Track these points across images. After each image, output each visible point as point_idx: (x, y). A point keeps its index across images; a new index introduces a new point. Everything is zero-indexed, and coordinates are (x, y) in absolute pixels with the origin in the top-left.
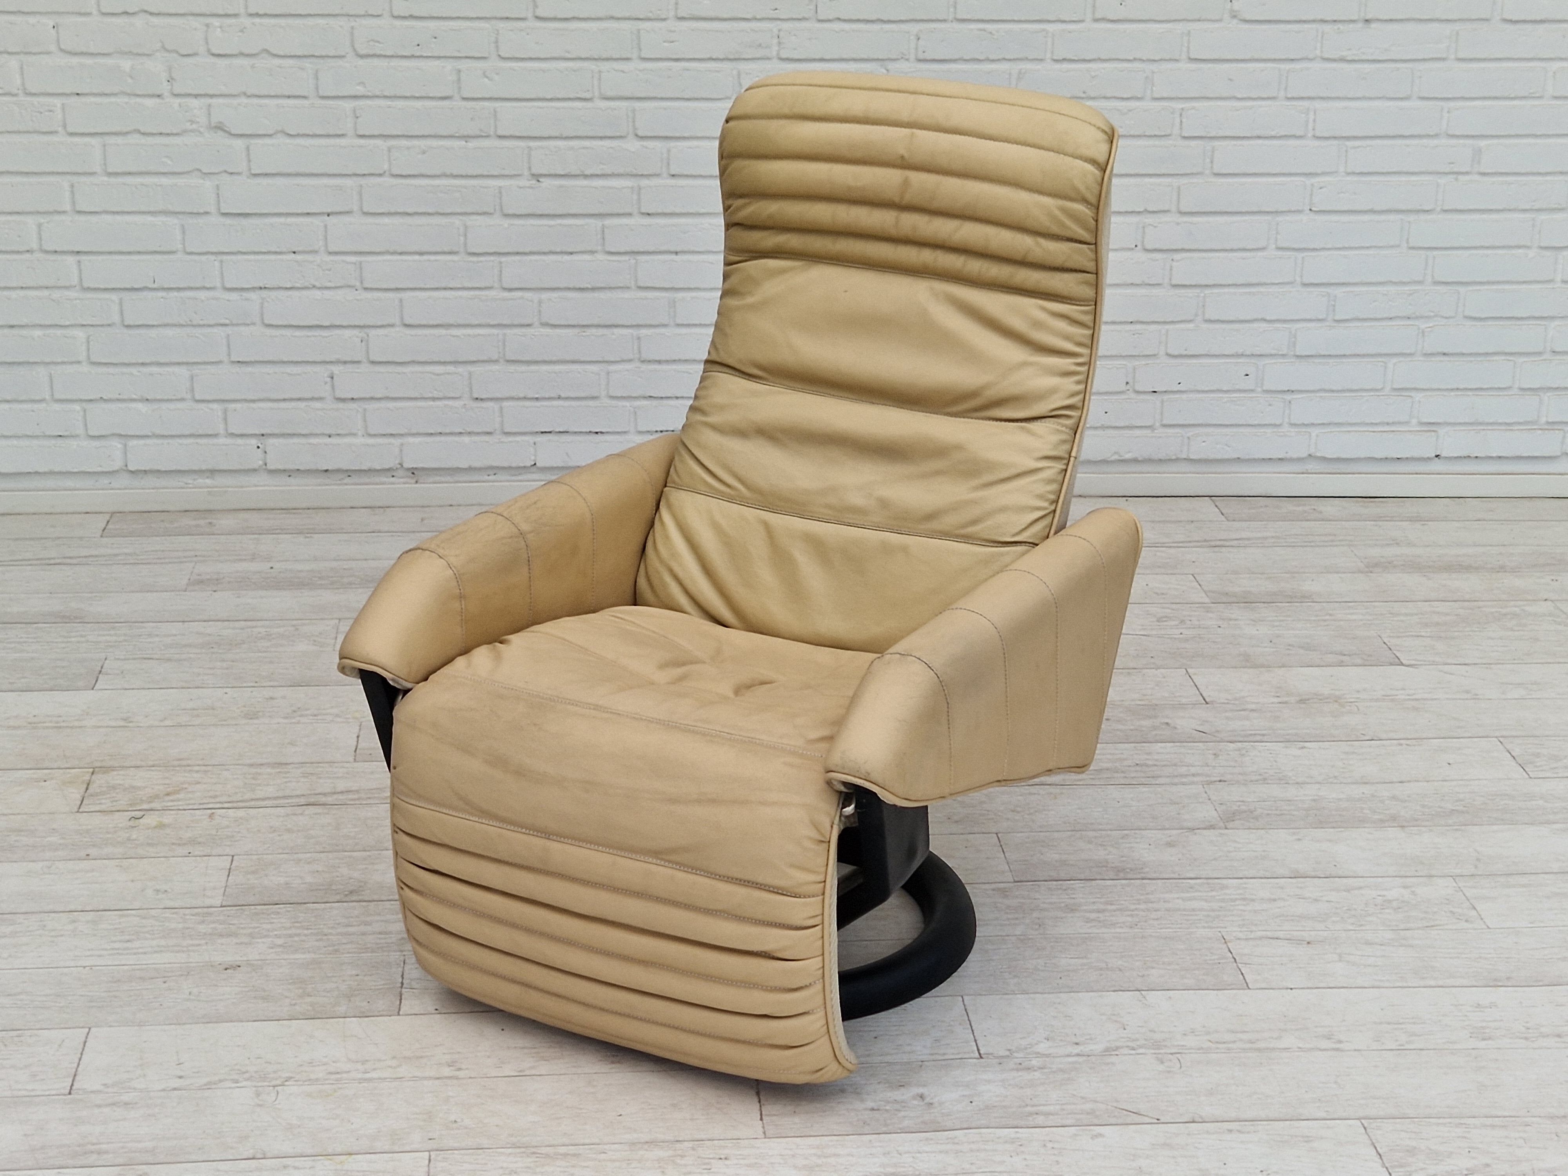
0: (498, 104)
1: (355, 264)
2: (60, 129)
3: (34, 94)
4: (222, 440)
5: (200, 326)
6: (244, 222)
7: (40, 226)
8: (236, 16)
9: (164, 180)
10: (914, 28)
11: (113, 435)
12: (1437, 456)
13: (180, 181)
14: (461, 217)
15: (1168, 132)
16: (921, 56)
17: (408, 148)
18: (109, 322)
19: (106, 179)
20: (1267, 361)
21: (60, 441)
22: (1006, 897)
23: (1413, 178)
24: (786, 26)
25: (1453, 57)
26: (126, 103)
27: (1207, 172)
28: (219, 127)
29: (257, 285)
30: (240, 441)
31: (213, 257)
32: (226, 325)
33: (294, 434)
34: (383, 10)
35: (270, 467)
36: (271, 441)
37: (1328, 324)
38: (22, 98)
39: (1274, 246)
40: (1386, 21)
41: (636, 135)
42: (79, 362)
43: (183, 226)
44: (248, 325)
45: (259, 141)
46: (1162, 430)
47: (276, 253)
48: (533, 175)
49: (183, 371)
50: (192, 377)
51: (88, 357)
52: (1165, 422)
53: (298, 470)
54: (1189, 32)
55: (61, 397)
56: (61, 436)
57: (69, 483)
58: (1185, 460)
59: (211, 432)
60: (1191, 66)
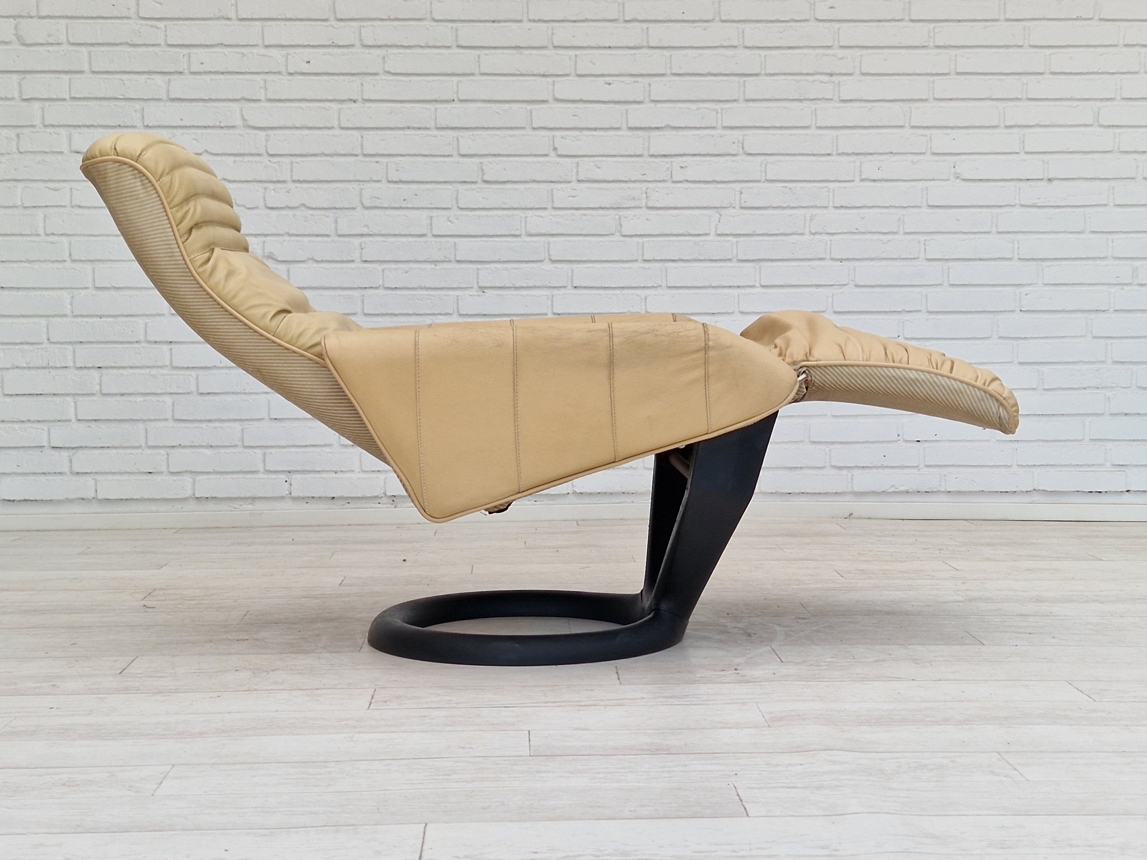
0: (456, 240)
4: (261, 476)
5: (250, 393)
7: (146, 325)
8: (284, 182)
10: (738, 186)
11: (186, 472)
12: (1127, 491)
14: (430, 317)
15: (917, 256)
16: (743, 205)
17: (396, 269)
18: (189, 391)
21: (149, 476)
23: (1091, 288)
24: (650, 185)
25: (1112, 204)
27: (946, 284)
28: (270, 256)
30: (273, 476)
33: (312, 471)
34: (382, 177)
35: (294, 494)
36: (295, 476)
39: (997, 336)
40: (1062, 179)
41: (551, 260)
42: (166, 420)
45: (297, 265)
46: (926, 469)
48: (480, 287)
49: (237, 425)
50: (243, 430)
51: (173, 416)
52: (927, 463)
53: (313, 497)
54: (927, 188)
55: (153, 444)
56: (150, 473)
57: (154, 507)
58: (944, 492)
59: (254, 469)
60: (930, 211)
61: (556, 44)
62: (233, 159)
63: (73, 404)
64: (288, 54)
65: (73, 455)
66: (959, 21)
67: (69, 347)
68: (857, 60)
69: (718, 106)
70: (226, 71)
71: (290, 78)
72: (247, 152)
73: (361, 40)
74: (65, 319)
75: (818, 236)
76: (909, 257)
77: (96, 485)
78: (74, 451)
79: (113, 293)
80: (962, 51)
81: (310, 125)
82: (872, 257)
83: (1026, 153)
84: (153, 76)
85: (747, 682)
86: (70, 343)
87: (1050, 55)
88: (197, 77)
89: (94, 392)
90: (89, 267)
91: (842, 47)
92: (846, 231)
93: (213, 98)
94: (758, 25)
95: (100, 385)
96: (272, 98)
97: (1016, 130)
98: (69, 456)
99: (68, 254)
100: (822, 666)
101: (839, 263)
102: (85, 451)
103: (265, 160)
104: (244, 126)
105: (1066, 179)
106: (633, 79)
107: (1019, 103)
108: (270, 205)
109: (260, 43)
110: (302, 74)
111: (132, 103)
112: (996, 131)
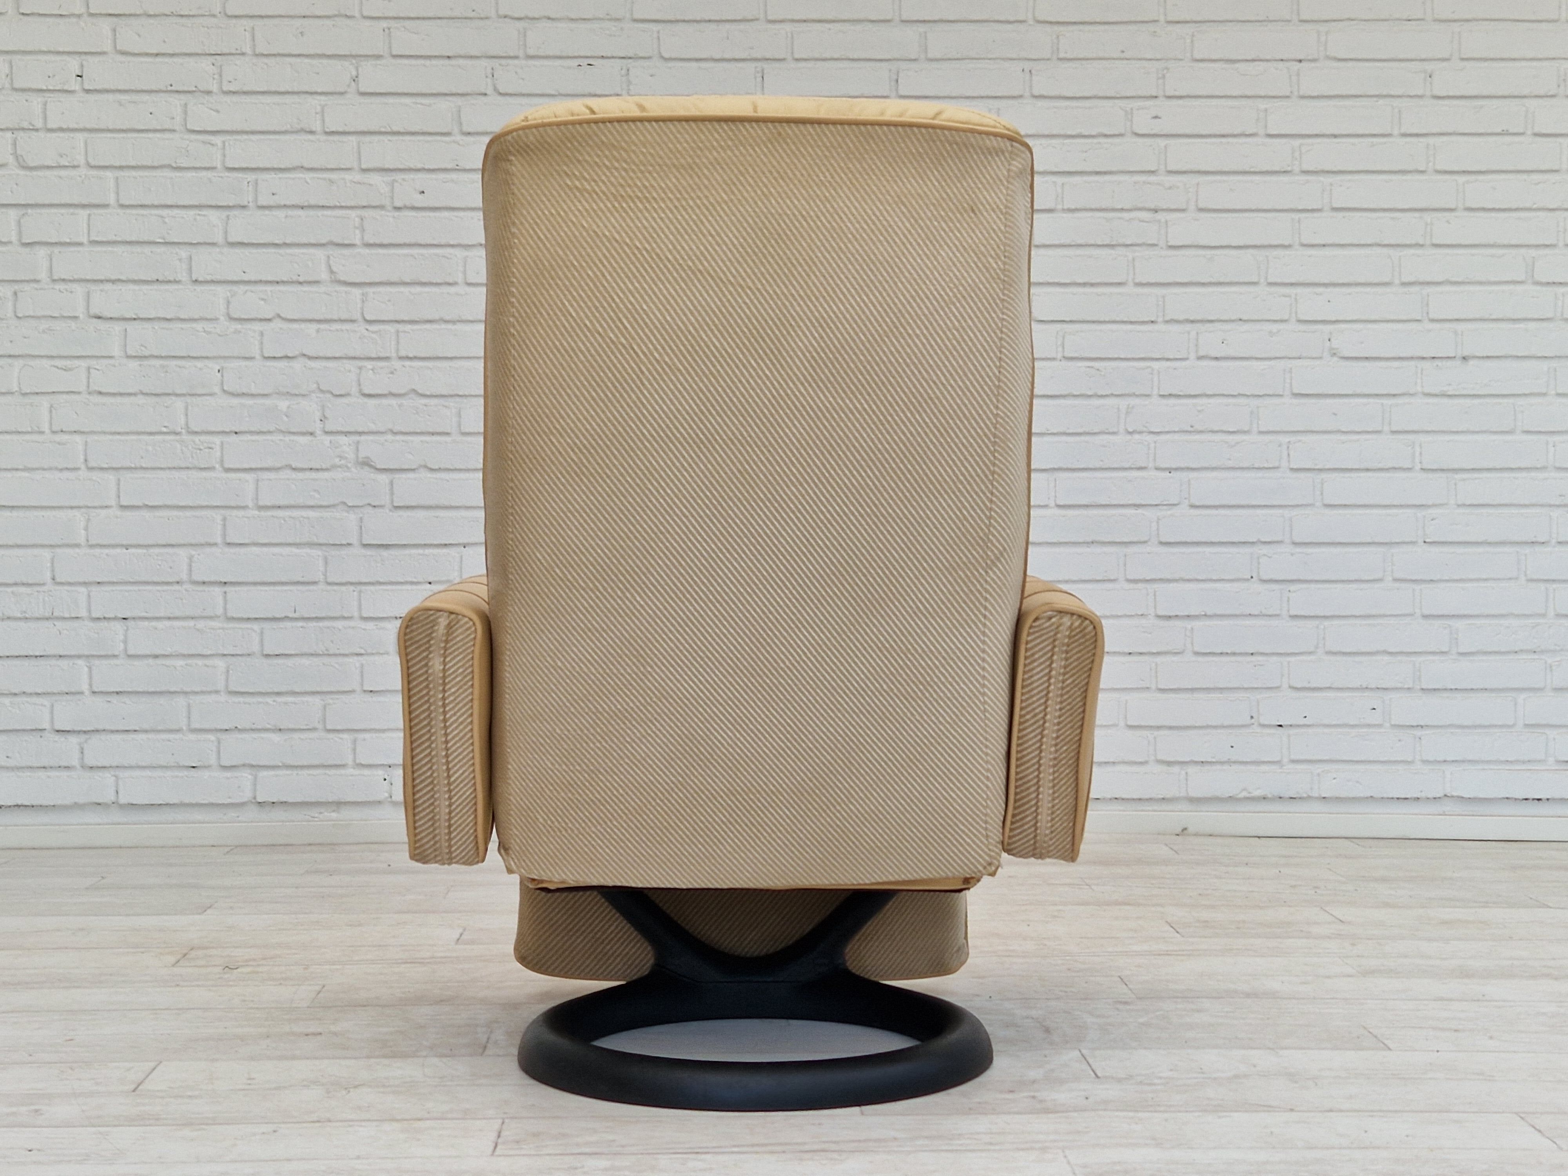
2: (217, 466)
3: (196, 433)
4: (350, 771)
5: (335, 655)
6: (385, 553)
7: (190, 558)
8: (387, 359)
9: (311, 514)
11: (244, 765)
13: (326, 514)
15: (1276, 465)
18: (249, 652)
19: (257, 512)
20: (1394, 695)
21: (193, 772)
22: (1129, 1005)
23: (1523, 511)
25: (1553, 392)
26: (280, 440)
27: (1318, 504)
28: (366, 463)
29: (393, 614)
30: (366, 772)
31: (352, 588)
32: (361, 655)
35: (396, 798)
36: (397, 772)
37: (1451, 657)
38: (185, 437)
39: (1390, 578)
40: (1483, 357)
42: (217, 692)
43: (325, 558)
44: (382, 654)
45: (404, 476)
46: (1291, 766)
47: (412, 583)
49: (317, 700)
50: (325, 707)
51: (227, 686)
52: (1293, 757)
54: (1291, 369)
55: (198, 726)
56: (194, 767)
57: (198, 815)
58: (1316, 798)
59: (339, 763)
60: (1295, 401)
62: (314, 326)
63: (86, 669)
64: (394, 181)
65: (86, 742)
66: (1335, 136)
67: (83, 589)
68: (1191, 190)
70: (306, 204)
71: (396, 214)
72: (335, 317)
74: (77, 550)
75: (1137, 436)
76: (1266, 465)
77: (117, 786)
78: (87, 736)
79: (146, 514)
80: (1339, 177)
81: (424, 280)
82: (1215, 465)
83: (1432, 320)
84: (204, 212)
85: (1047, 1111)
86: (85, 584)
87: (1464, 184)
88: (267, 212)
89: (116, 653)
90: (111, 477)
91: (1170, 172)
92: (1176, 430)
93: (288, 242)
94: (1054, 141)
95: (125, 642)
96: (371, 242)
97: (1415, 289)
98: (80, 744)
99: (82, 458)
100: (1154, 1084)
101: (1166, 474)
102: (103, 737)
103: (361, 327)
104: (332, 282)
105: (1488, 357)
107: (1419, 251)
108: (366, 392)
109: (355, 165)
110: (413, 208)
111: (176, 249)
112: (1388, 289)
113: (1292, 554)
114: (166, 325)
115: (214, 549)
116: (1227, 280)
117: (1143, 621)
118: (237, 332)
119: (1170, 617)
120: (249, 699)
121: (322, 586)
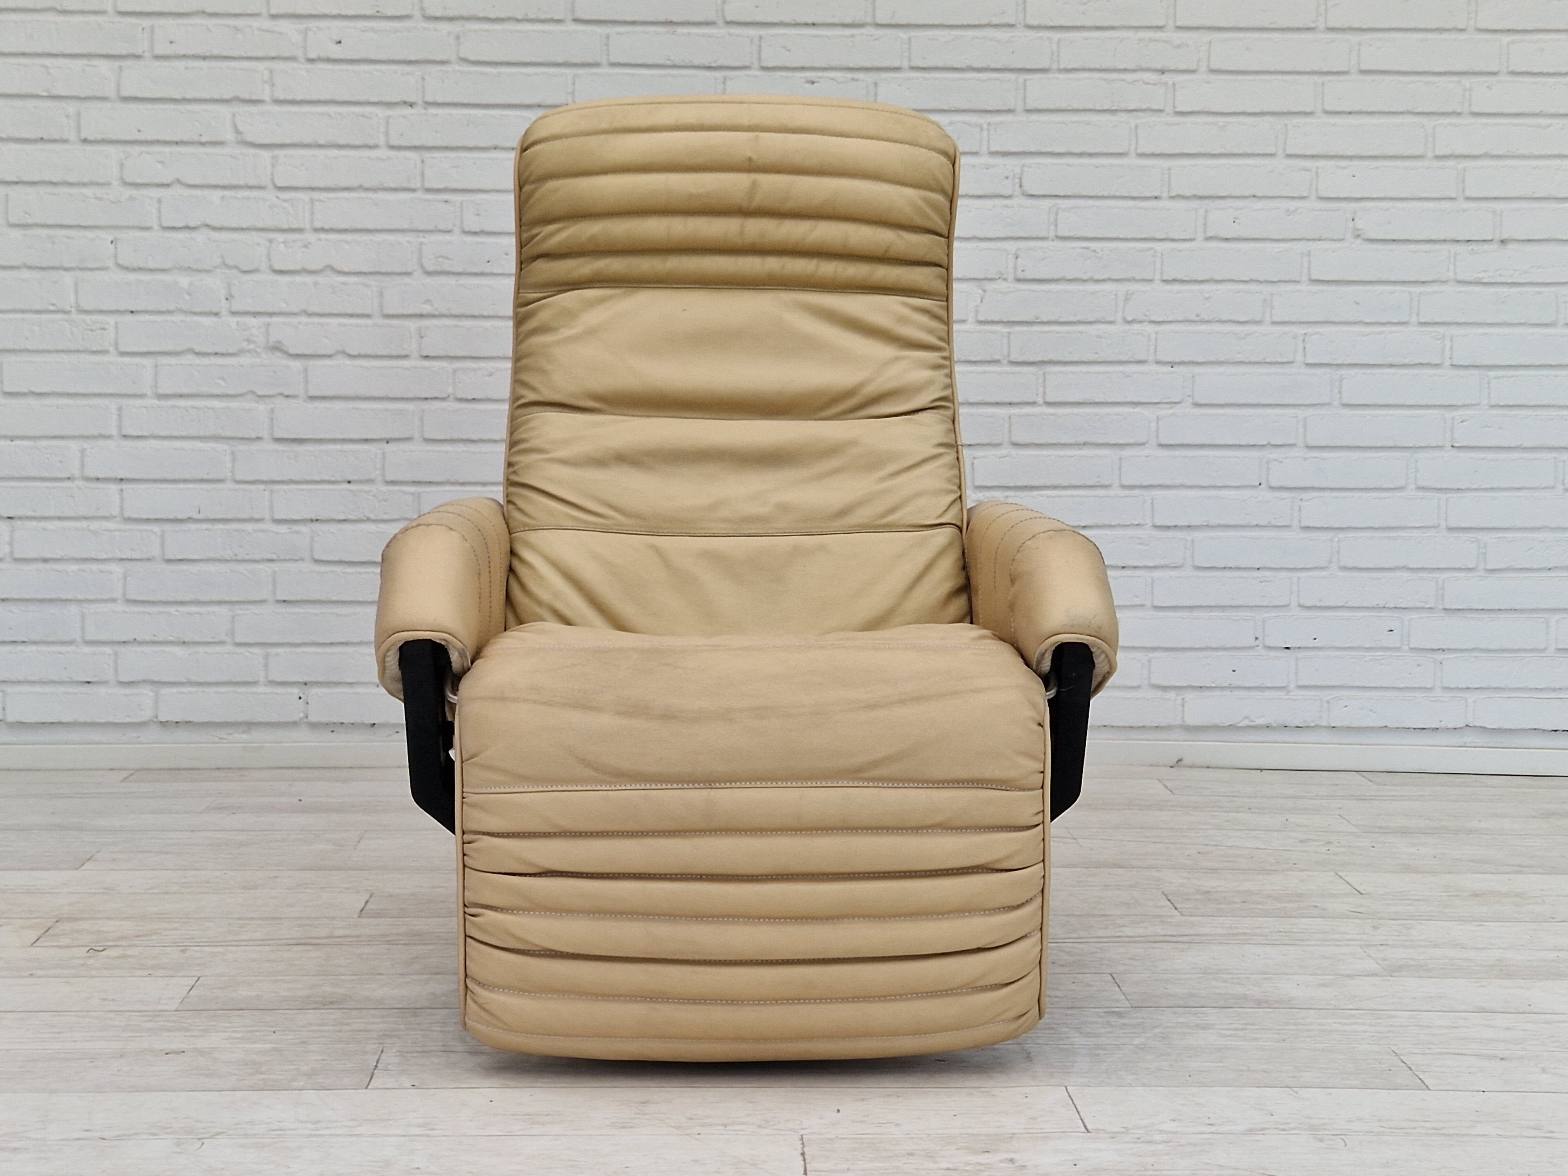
1: (413, 494)
2: (111, 349)
3: (87, 312)
4: (262, 689)
5: (245, 561)
6: (299, 448)
7: (82, 452)
8: (300, 230)
9: (217, 404)
10: (1012, 246)
11: (144, 681)
13: (233, 404)
15: (1291, 360)
16: (1021, 275)
17: (475, 370)
18: (149, 556)
19: (156, 402)
20: (1414, 615)
21: (87, 688)
22: (1122, 1017)
26: (182, 321)
27: (1336, 403)
28: (277, 348)
29: (308, 516)
30: (280, 690)
31: (262, 487)
32: (272, 561)
33: (340, 683)
34: (454, 225)
35: (313, 719)
36: (315, 691)
37: (1478, 574)
38: (75, 316)
39: (1413, 486)
40: (1523, 241)
42: (114, 600)
43: (233, 453)
44: (296, 560)
45: (319, 362)
46: (1299, 692)
47: (330, 482)
49: (224, 610)
50: (233, 617)
51: (124, 594)
52: (1300, 683)
53: (342, 723)
54: (1309, 251)
55: (93, 638)
56: (89, 682)
57: (94, 735)
58: (1325, 727)
59: (250, 679)
60: (1315, 288)
61: (729, 19)
62: (219, 193)
64: (307, 29)
68: (1203, 48)
69: (983, 120)
70: (208, 54)
71: (310, 66)
72: (242, 183)
73: (422, 9)
75: (1136, 327)
76: (1279, 360)
79: (32, 402)
80: (1368, 36)
81: (341, 142)
82: (1222, 359)
83: (1468, 199)
84: (94, 62)
87: (1508, 44)
88: (165, 63)
91: (1180, 28)
92: (1180, 319)
93: (188, 97)
95: (11, 544)
96: (282, 98)
97: (1451, 163)
101: (1168, 369)
103: (271, 195)
104: (238, 142)
105: (1529, 241)
106: (849, 75)
107: (1456, 120)
108: (277, 267)
109: (264, 11)
110: (329, 60)
111: (63, 104)
112: (1419, 163)
113: (1305, 459)
114: (50, 189)
115: (108, 442)
116: (1241, 152)
117: (1139, 532)
118: (131, 198)
119: (1169, 527)
120: (148, 609)
121: (229, 485)
